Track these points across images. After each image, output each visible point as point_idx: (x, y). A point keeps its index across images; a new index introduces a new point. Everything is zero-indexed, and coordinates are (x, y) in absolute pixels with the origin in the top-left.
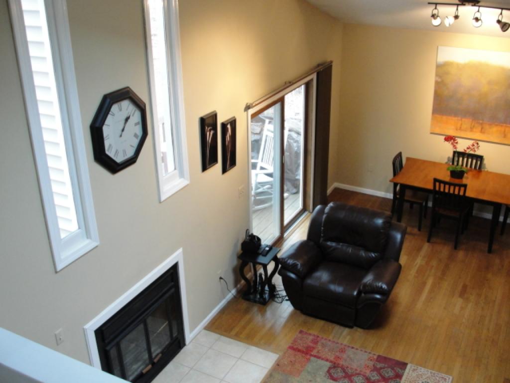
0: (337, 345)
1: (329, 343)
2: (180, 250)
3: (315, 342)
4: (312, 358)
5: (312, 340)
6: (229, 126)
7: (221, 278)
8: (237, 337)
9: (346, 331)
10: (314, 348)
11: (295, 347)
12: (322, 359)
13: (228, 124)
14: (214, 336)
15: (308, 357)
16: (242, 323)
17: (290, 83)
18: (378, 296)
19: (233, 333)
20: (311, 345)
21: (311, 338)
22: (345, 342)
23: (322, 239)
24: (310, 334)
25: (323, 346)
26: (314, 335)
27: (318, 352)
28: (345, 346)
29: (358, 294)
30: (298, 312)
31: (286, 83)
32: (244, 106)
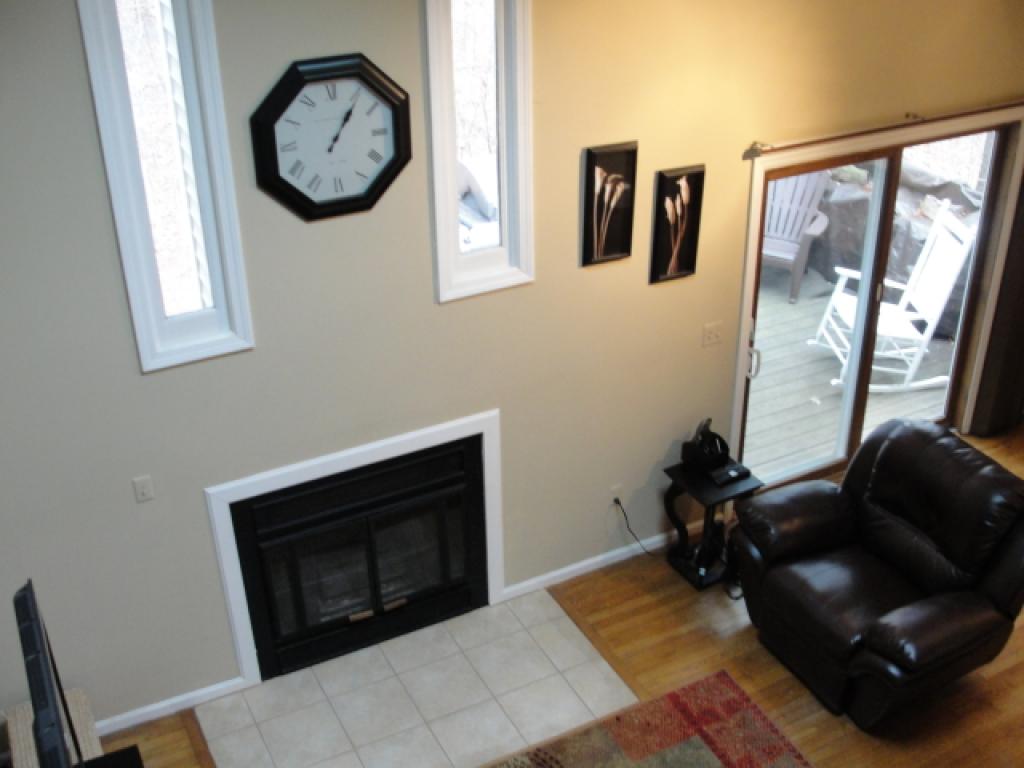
0: (774, 736)
1: (759, 724)
2: (495, 413)
3: (731, 708)
4: (696, 739)
5: (729, 702)
6: (683, 183)
7: (617, 501)
8: (591, 632)
9: (822, 714)
10: (718, 718)
11: (684, 699)
12: (715, 750)
13: (679, 177)
14: (555, 608)
15: (691, 731)
16: (626, 607)
17: (915, 116)
18: (894, 670)
19: (592, 619)
20: (720, 710)
21: (732, 695)
22: (794, 739)
23: (867, 494)
24: (736, 688)
25: (742, 724)
26: (743, 694)
27: (719, 732)
28: (788, 745)
29: (859, 644)
30: (755, 632)
31: (907, 116)
32: (746, 146)
